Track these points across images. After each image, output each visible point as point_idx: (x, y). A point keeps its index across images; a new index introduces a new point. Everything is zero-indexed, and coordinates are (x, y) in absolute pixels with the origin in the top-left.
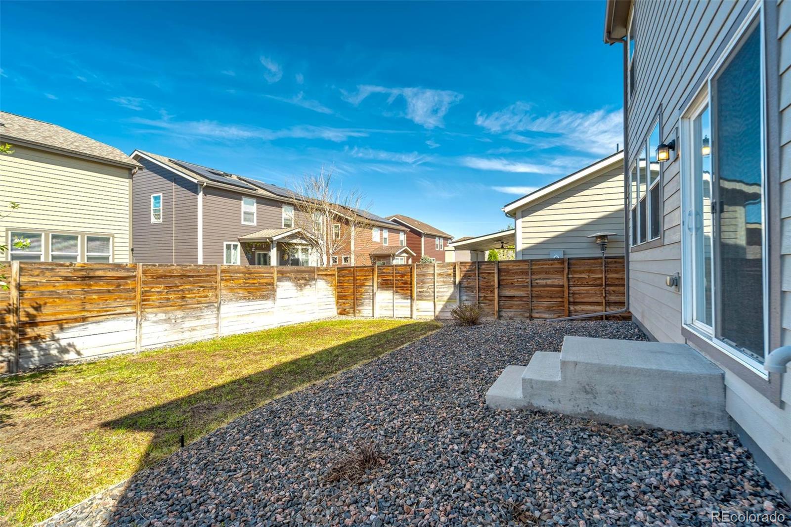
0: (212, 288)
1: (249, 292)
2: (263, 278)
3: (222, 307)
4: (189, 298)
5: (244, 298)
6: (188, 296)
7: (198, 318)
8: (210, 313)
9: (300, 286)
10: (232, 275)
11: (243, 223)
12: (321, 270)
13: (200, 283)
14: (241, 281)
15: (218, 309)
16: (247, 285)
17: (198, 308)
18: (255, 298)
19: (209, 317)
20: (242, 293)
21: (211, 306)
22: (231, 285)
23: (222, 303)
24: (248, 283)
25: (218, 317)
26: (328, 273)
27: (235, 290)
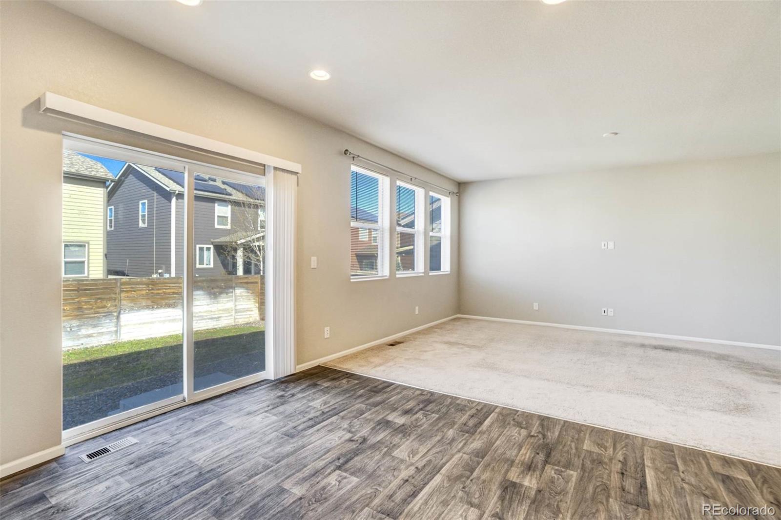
0: (110, 299)
1: (153, 302)
2: (170, 288)
3: (122, 316)
4: (86, 309)
5: (148, 307)
6: (85, 307)
7: (95, 326)
8: (108, 321)
9: (214, 294)
10: (133, 286)
11: (217, 226)
12: (240, 279)
13: (97, 295)
14: (144, 292)
15: (118, 317)
16: (151, 295)
17: (95, 317)
18: (160, 306)
19: (108, 326)
20: (144, 303)
21: (109, 315)
22: (131, 295)
23: (122, 312)
24: (152, 293)
25: (117, 324)
26: (249, 281)
27: (136, 300)
